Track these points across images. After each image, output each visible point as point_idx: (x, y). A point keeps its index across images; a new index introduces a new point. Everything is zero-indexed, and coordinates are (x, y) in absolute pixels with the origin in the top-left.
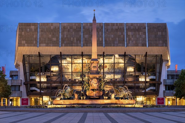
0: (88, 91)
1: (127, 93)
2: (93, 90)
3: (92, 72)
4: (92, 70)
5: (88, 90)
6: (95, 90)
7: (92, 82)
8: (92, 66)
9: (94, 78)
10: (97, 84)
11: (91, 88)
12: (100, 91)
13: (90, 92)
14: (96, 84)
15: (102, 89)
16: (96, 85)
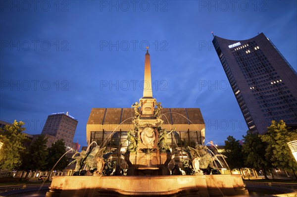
0: (135, 153)
1: (216, 157)
2: (145, 151)
3: (144, 116)
4: (143, 113)
5: (133, 150)
6: (149, 151)
7: (142, 134)
8: (144, 107)
9: (148, 126)
10: (154, 138)
11: (140, 146)
12: (161, 152)
13: (138, 155)
14: (152, 137)
15: (164, 149)
16: (151, 139)
